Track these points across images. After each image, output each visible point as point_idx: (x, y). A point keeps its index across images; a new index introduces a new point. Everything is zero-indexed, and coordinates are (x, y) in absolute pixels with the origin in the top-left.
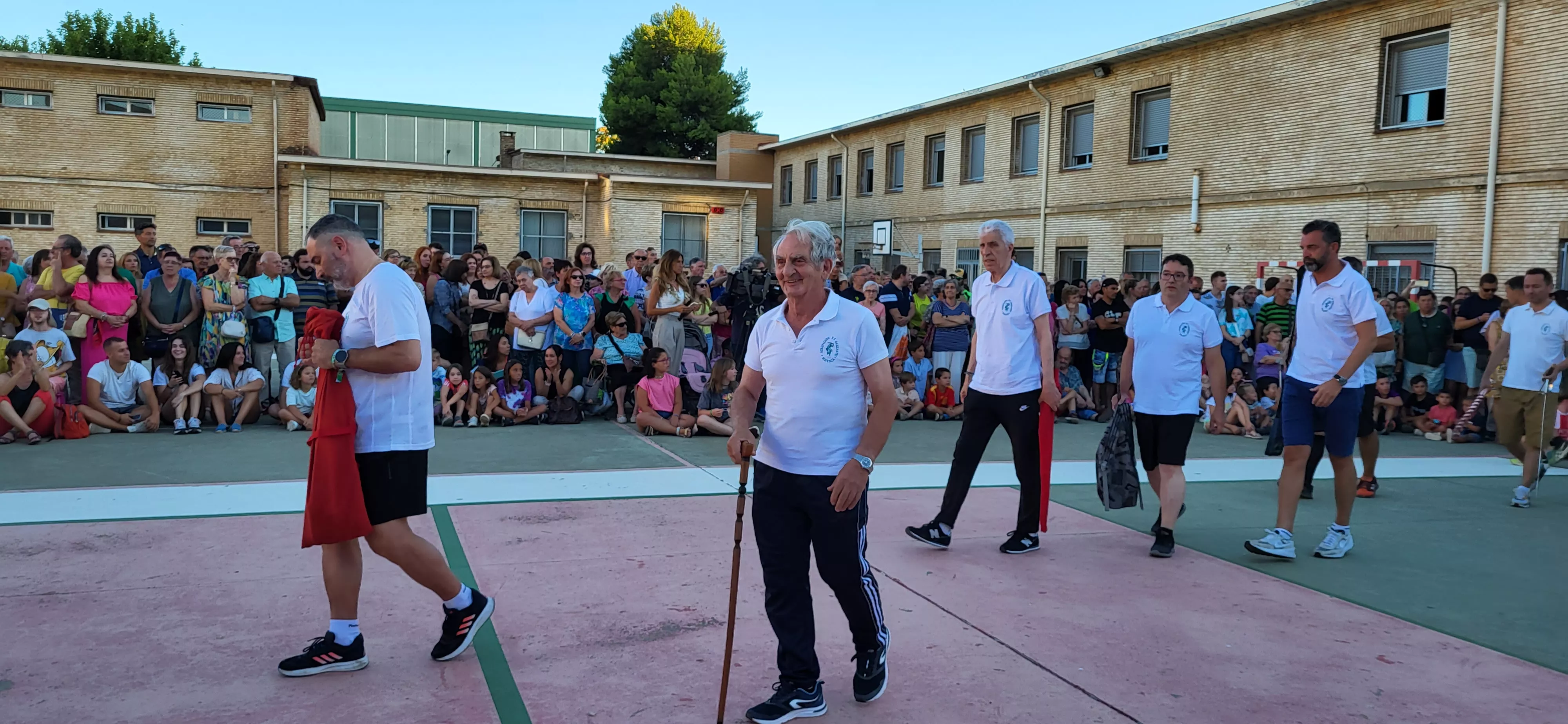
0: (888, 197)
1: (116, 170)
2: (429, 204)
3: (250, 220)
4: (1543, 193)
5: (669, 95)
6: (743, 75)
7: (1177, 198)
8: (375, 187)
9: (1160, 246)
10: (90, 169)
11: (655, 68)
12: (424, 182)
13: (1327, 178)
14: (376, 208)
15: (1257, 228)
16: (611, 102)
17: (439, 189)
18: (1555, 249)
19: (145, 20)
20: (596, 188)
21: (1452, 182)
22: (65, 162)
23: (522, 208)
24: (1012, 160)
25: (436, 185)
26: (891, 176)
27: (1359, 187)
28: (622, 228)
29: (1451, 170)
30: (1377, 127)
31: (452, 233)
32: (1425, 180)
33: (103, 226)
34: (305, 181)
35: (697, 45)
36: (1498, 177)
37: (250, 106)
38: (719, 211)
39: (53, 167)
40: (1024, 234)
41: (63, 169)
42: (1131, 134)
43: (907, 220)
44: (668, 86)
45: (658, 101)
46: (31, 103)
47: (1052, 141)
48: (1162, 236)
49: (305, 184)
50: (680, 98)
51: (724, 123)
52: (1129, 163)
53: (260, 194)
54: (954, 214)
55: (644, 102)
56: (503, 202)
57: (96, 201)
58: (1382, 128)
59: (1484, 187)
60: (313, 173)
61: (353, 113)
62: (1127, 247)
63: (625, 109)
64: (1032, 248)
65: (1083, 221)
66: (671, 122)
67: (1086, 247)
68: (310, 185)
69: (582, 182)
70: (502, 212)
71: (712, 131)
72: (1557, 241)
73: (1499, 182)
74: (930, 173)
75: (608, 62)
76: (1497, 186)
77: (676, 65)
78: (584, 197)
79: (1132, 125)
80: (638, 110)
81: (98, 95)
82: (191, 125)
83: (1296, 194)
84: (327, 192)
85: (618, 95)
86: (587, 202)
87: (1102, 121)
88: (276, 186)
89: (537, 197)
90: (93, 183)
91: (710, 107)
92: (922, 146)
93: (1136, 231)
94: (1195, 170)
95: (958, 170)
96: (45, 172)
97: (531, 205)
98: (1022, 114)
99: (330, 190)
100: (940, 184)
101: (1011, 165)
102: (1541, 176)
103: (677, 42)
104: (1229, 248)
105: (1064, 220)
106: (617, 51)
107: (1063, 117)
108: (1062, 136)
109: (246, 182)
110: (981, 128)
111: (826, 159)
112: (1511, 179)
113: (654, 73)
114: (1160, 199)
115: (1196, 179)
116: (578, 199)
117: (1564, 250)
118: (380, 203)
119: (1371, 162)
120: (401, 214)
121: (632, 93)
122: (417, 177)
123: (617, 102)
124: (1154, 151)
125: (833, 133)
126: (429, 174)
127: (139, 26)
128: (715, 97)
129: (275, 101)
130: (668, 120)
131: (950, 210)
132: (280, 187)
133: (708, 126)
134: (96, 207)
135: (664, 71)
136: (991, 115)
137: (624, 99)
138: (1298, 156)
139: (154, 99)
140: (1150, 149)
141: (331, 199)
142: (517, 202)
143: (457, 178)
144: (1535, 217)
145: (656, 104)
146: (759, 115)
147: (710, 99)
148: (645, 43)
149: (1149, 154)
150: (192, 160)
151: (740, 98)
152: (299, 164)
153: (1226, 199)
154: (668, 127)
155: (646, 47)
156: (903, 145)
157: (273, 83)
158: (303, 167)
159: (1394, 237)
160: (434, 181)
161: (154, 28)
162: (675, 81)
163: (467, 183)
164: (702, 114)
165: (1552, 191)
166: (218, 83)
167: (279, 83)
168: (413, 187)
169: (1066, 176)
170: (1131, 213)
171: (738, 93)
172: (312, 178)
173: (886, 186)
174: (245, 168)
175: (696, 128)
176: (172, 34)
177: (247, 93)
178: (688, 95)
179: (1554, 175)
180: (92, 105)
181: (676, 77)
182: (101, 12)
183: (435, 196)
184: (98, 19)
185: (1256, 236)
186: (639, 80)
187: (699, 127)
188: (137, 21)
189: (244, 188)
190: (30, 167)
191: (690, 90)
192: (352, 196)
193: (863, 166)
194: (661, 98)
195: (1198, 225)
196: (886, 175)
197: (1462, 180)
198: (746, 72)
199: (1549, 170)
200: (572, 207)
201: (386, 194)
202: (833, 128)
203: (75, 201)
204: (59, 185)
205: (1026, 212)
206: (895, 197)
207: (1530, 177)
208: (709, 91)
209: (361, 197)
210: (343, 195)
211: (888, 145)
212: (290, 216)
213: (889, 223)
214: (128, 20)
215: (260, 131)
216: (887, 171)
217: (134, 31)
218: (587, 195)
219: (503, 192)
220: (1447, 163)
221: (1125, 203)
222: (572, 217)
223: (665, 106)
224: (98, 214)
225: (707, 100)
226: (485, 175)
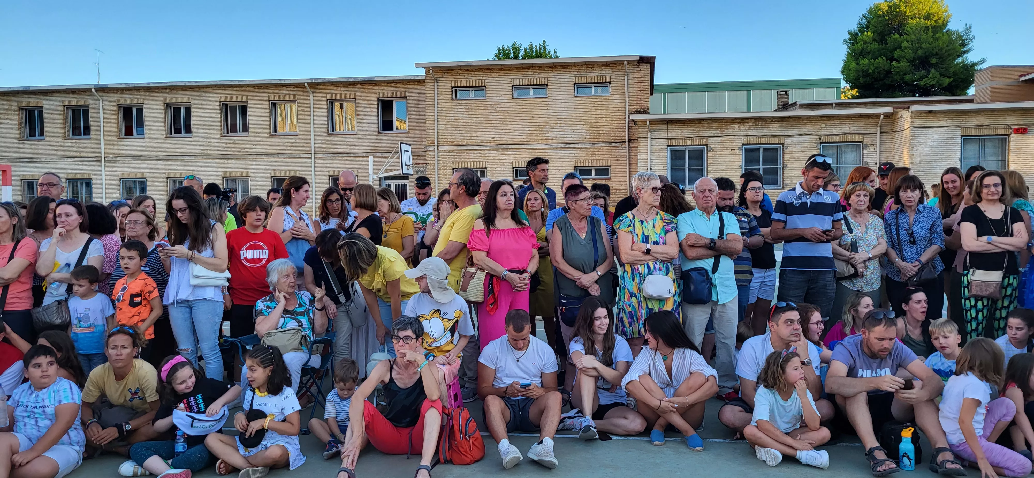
1: (524, 137)
2: (743, 144)
3: (610, 166)
5: (903, 54)
6: (968, 30)
8: (701, 134)
10: (509, 138)
11: (889, 35)
12: (739, 127)
14: (701, 151)
16: (853, 65)
17: (752, 131)
19: (540, 45)
20: (889, 120)
22: (493, 134)
23: (821, 143)
25: (749, 128)
28: (921, 153)
31: (761, 167)
33: (516, 176)
34: (649, 134)
35: (925, 12)
37: (610, 83)
38: (1022, 131)
39: (486, 138)
41: (492, 138)
44: (901, 47)
45: (892, 59)
46: (474, 96)
49: (649, 136)
50: (912, 55)
51: (952, 70)
53: (617, 147)
55: (881, 61)
56: (806, 139)
57: (512, 159)
60: (654, 127)
61: (664, 93)
63: (865, 69)
66: (905, 74)
68: (653, 137)
69: (877, 116)
70: (805, 147)
71: (942, 78)
75: (847, 36)
77: (909, 29)
78: (879, 129)
80: (876, 68)
81: (513, 86)
82: (571, 101)
84: (665, 141)
85: (858, 59)
86: (881, 133)
88: (627, 140)
89: (835, 133)
90: (510, 147)
91: (939, 59)
96: (482, 141)
97: (830, 139)
99: (667, 139)
103: (908, 12)
106: (854, 27)
109: (607, 138)
113: (889, 39)
116: (872, 131)
118: (705, 147)
120: (721, 154)
121: (870, 56)
122: (733, 123)
123: (858, 64)
126: (743, 121)
127: (537, 50)
128: (944, 51)
129: (626, 77)
130: (902, 73)
132: (630, 141)
133: (938, 75)
134: (512, 163)
135: (897, 36)
137: (864, 62)
139: (547, 85)
141: (668, 146)
142: (817, 137)
143: (766, 121)
145: (892, 62)
146: (983, 61)
147: (939, 52)
148: (879, 16)
150: (571, 125)
151: (965, 49)
152: (645, 121)
154: (902, 79)
155: (880, 19)
157: (625, 63)
158: (648, 123)
160: (748, 126)
161: (545, 49)
162: (908, 42)
163: (775, 125)
164: (932, 65)
166: (588, 68)
167: (629, 62)
168: (731, 133)
171: (963, 45)
172: (654, 131)
174: (606, 129)
175: (927, 77)
176: (555, 52)
177: (607, 73)
178: (920, 52)
180: (510, 93)
181: (909, 39)
182: (516, 43)
183: (748, 138)
184: (514, 48)
186: (875, 46)
187: (930, 76)
188: (536, 46)
189: (605, 143)
190: (473, 139)
191: (922, 48)
192: (683, 142)
194: (895, 57)
198: (970, 28)
200: (867, 139)
201: (711, 140)
203: (500, 160)
204: (490, 150)
208: (939, 46)
209: (690, 142)
210: (676, 143)
212: (639, 161)
214: (531, 47)
215: (616, 100)
217: (534, 53)
218: (881, 127)
219: (805, 130)
222: (867, 147)
223: (899, 62)
224: (514, 168)
225: (937, 54)
226: (790, 117)
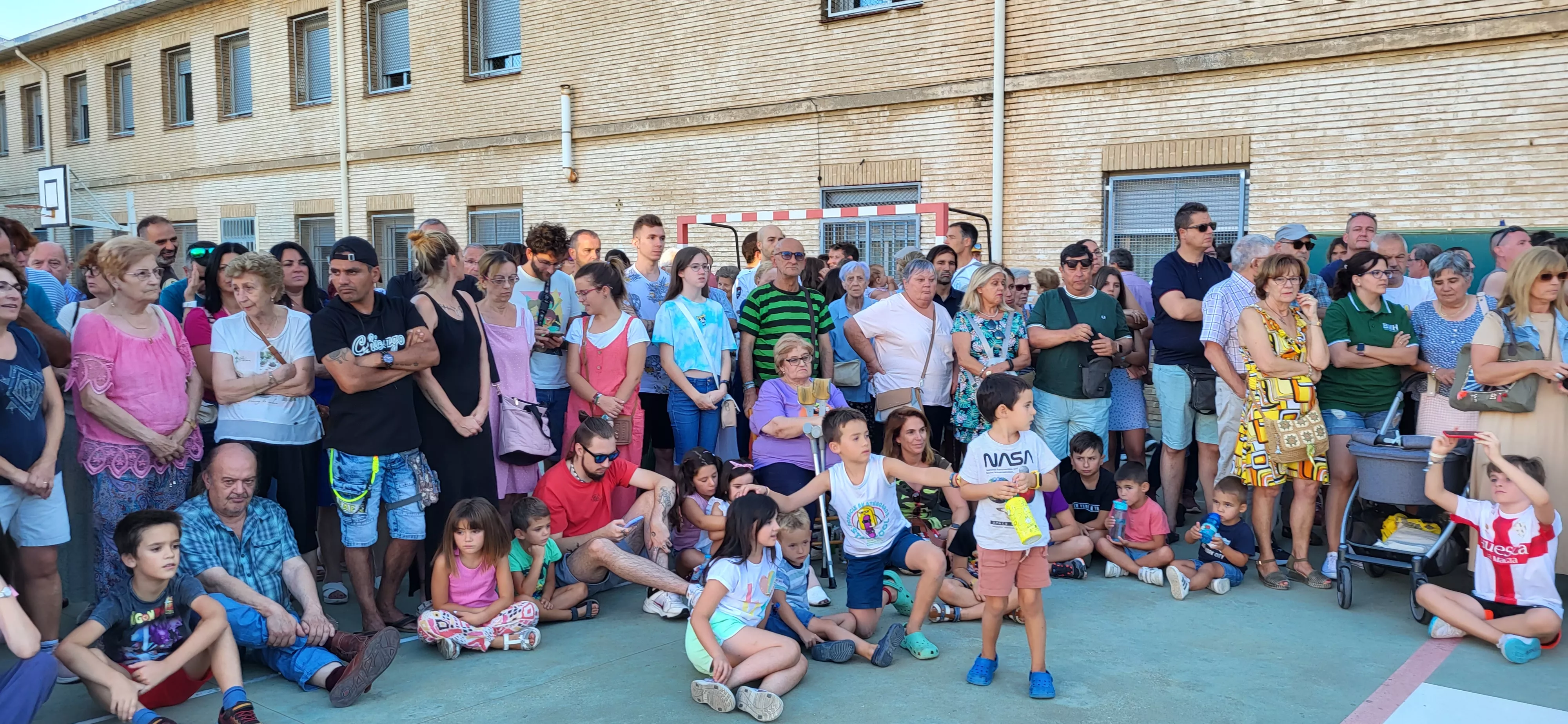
0: (114, 144)
4: (1075, 102)
7: (540, 132)
9: (521, 204)
13: (757, 94)
15: (659, 172)
18: (1096, 185)
21: (940, 92)
24: (292, 82)
26: (117, 114)
27: (805, 104)
29: (937, 74)
30: (824, 13)
32: (901, 90)
36: (1008, 80)
40: (318, 194)
42: (465, 38)
43: (144, 178)
47: (349, 50)
48: (520, 190)
52: (465, 82)
54: (211, 168)
58: (830, 15)
59: (989, 97)
62: (472, 208)
64: (332, 214)
65: (405, 171)
67: (411, 211)
72: (1100, 175)
73: (1009, 88)
74: (173, 108)
76: (1007, 94)
79: (465, 23)
83: (712, 119)
87: (420, 17)
92: (158, 66)
93: (483, 184)
94: (563, 86)
95: (213, 100)
98: (302, 11)
100: (189, 123)
101: (292, 90)
102: (1073, 77)
104: (620, 204)
105: (376, 171)
107: (363, 14)
108: (364, 44)
110: (242, 35)
111: (18, 92)
112: (1028, 82)
114: (515, 133)
115: (565, 100)
117: (1109, 188)
119: (817, 67)
124: (499, 62)
125: (19, 47)
131: (207, 160)
136: (256, 14)
138: (711, 62)
140: (494, 59)
144: (1064, 139)
149: (495, 68)
153: (612, 130)
156: (129, 66)
159: (860, 179)
165: (1088, 99)
169: (374, 102)
170: (474, 156)
173: (109, 128)
179: (1091, 75)
185: (659, 183)
193: (74, 99)
195: (573, 171)
196: (109, 112)
197: (955, 87)
199: (1082, 67)
202: (16, 39)
205: (318, 160)
206: (124, 144)
207: (1055, 78)
211: (108, 66)
213: (62, 169)
216: (108, 105)
220: (931, 63)
221: (464, 142)
